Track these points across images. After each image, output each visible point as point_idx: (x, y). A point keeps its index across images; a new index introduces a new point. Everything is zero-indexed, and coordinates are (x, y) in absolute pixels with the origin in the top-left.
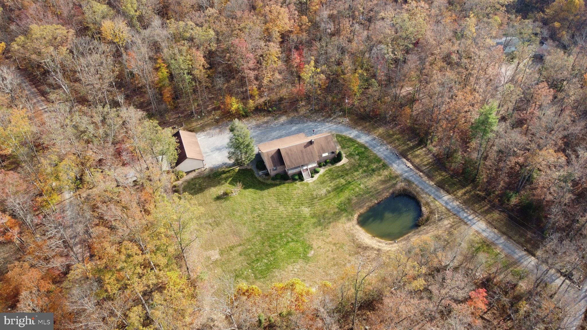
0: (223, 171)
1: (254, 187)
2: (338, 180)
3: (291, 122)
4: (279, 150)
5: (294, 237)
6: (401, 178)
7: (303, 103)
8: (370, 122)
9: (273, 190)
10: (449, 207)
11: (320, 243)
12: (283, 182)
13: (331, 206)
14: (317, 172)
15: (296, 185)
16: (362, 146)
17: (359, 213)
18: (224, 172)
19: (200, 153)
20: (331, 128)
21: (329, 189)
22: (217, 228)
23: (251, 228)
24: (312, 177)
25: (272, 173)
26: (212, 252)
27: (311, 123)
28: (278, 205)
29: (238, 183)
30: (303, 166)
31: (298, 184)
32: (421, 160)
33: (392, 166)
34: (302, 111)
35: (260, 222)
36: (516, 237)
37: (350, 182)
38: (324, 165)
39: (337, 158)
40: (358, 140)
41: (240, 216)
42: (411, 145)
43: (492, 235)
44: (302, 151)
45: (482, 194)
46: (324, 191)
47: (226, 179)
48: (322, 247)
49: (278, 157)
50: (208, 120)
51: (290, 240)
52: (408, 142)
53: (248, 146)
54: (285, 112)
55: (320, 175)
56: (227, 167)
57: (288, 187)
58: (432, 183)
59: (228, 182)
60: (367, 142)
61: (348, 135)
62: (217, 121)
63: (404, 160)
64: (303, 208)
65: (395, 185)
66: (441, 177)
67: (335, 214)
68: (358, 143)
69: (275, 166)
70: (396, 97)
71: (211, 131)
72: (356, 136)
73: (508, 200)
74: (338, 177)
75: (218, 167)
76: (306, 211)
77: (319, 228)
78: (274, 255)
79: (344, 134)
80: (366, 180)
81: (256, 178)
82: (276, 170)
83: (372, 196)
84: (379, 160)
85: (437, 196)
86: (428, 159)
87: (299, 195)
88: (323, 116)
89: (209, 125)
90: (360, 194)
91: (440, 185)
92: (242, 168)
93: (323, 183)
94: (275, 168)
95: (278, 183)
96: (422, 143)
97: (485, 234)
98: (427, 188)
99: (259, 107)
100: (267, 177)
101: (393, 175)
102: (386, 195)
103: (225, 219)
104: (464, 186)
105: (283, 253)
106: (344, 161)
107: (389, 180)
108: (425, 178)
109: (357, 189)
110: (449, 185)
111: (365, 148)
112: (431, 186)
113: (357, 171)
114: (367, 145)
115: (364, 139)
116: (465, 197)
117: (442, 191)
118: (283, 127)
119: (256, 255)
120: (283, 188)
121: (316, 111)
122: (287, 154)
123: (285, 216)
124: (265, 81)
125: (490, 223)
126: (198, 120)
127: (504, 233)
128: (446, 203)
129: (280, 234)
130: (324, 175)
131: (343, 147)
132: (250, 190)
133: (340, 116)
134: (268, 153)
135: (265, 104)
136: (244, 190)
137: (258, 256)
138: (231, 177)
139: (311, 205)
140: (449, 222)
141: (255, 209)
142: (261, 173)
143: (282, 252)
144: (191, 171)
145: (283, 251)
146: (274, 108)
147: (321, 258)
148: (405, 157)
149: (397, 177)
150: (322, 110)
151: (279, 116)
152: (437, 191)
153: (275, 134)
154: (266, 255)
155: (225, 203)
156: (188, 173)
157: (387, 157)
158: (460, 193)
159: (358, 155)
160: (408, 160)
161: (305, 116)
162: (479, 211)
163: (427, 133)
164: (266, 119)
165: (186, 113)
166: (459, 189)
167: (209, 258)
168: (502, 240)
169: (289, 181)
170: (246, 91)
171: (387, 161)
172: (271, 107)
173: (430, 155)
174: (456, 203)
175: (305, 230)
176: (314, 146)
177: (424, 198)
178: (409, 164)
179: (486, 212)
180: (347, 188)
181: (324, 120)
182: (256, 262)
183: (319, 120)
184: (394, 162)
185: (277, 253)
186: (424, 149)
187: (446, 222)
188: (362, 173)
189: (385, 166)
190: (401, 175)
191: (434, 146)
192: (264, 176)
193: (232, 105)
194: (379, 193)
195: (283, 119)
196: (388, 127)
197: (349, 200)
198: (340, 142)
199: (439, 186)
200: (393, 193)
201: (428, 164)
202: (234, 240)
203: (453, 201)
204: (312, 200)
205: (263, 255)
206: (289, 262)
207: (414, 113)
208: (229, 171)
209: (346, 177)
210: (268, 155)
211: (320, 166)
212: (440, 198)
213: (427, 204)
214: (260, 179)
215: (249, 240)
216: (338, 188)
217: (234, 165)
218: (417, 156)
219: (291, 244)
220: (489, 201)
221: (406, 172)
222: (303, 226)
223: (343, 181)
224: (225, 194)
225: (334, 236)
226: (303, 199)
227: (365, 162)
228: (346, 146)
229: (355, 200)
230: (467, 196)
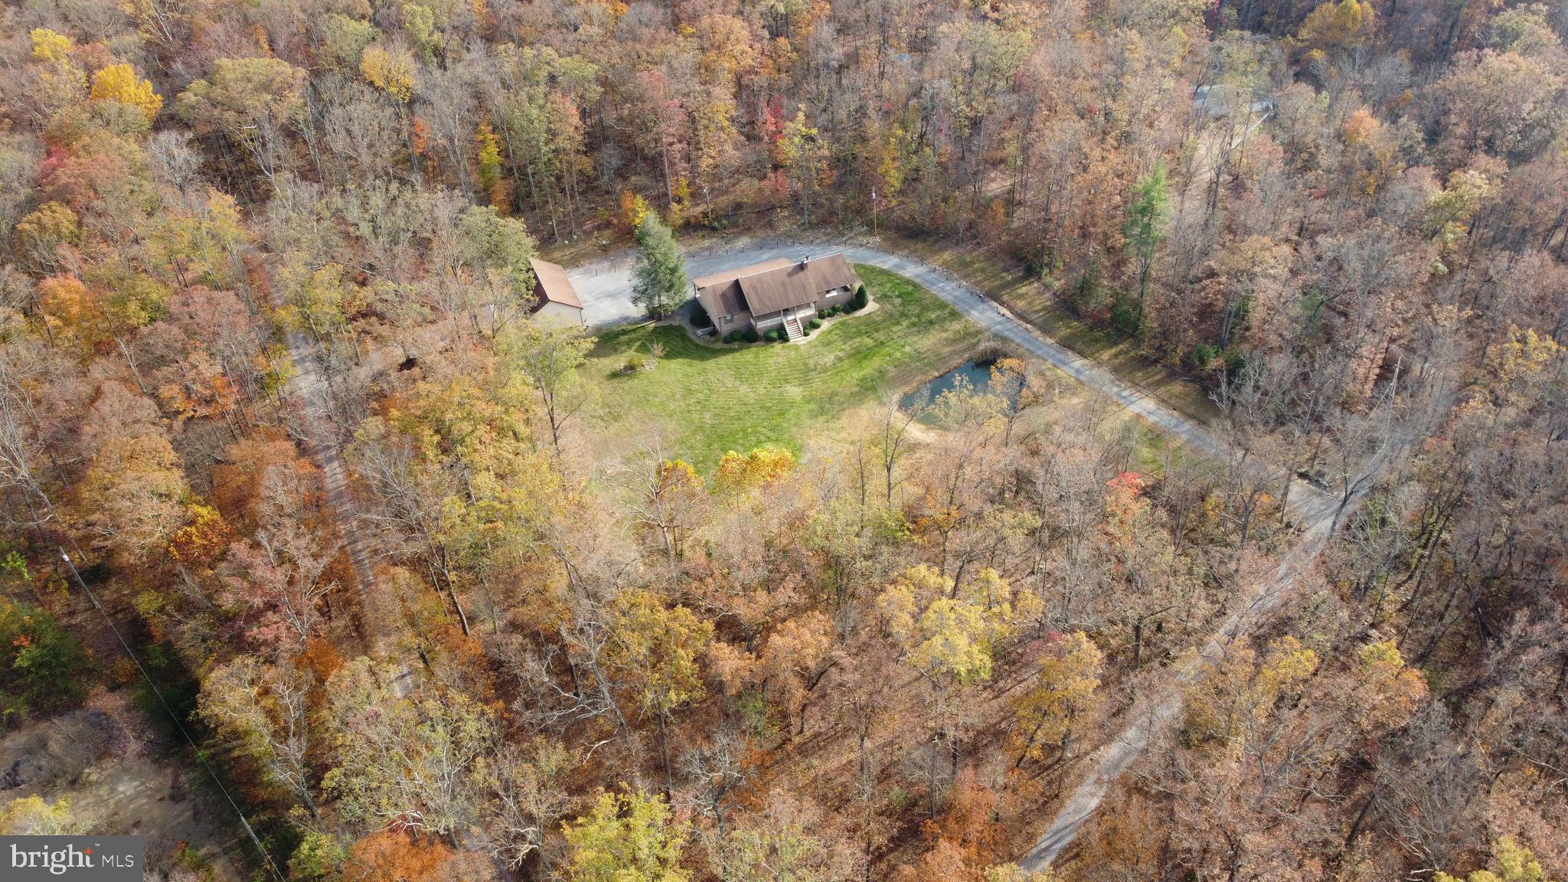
0: (623, 330)
1: (687, 356)
2: (859, 340)
3: (760, 247)
4: (736, 283)
5: (771, 434)
6: (987, 334)
7: (786, 213)
8: (925, 241)
9: (726, 360)
10: (1082, 378)
11: (823, 443)
12: (746, 344)
13: (844, 382)
14: (816, 326)
15: (774, 350)
16: (908, 282)
17: (901, 393)
18: (625, 332)
19: (575, 297)
20: (844, 253)
21: (841, 354)
22: (616, 424)
23: (683, 423)
24: (806, 335)
25: (724, 328)
27: (801, 246)
28: (738, 383)
29: (654, 350)
30: (786, 311)
31: (778, 347)
32: (1030, 303)
33: (969, 315)
34: (784, 227)
35: (701, 412)
37: (882, 343)
38: (830, 315)
39: (858, 301)
40: (900, 272)
41: (662, 404)
42: (1010, 278)
43: (1167, 418)
44: (783, 284)
45: (1149, 354)
46: (829, 358)
47: (629, 344)
48: (828, 447)
49: (736, 296)
50: (587, 246)
52: (1004, 274)
53: (673, 271)
54: (747, 230)
55: (823, 332)
56: (630, 324)
57: (757, 353)
58: (1050, 341)
59: (634, 347)
60: (918, 276)
61: (879, 265)
62: (605, 249)
63: (995, 304)
64: (788, 387)
65: (975, 345)
66: (1068, 331)
67: (853, 395)
68: (901, 278)
69: (729, 312)
71: (594, 267)
72: (896, 266)
73: (1203, 362)
74: (859, 334)
75: (610, 324)
76: (794, 391)
77: (821, 419)
79: (870, 263)
80: (916, 339)
81: (690, 340)
82: (731, 321)
83: (927, 365)
84: (943, 306)
85: (1060, 361)
86: (1046, 300)
87: (780, 366)
88: (827, 234)
89: (588, 256)
90: (903, 362)
91: (1067, 344)
92: (660, 324)
93: (828, 344)
94: (728, 319)
95: (736, 346)
96: (1031, 272)
97: (1152, 419)
98: (1040, 348)
99: (693, 220)
100: (713, 338)
101: (972, 330)
102: (959, 360)
104: (1116, 344)
106: (871, 306)
107: (964, 338)
108: (1037, 333)
109: (898, 354)
110: (1083, 343)
111: (915, 286)
112: (1046, 345)
113: (898, 323)
114: (917, 281)
115: (912, 271)
116: (1116, 362)
117: (1070, 353)
118: (744, 254)
120: (749, 356)
121: (812, 226)
122: (754, 288)
123: (752, 401)
124: (705, 163)
125: (1163, 402)
126: (563, 249)
127: (1191, 417)
128: (1078, 371)
129: (744, 430)
130: (830, 332)
131: (868, 283)
132: (680, 360)
133: (861, 234)
134: (714, 288)
135: (706, 216)
136: (665, 362)
138: (639, 340)
139: (805, 382)
140: (1080, 399)
142: (700, 332)
146: (725, 222)
148: (996, 299)
149: (978, 332)
150: (824, 222)
151: (735, 237)
152: (1061, 353)
155: (630, 383)
157: (962, 300)
158: (1106, 355)
159: (899, 296)
160: (1002, 304)
161: (789, 236)
162: (1143, 383)
163: (1039, 253)
164: (707, 243)
166: (1103, 348)
168: (1188, 425)
169: (758, 343)
170: (666, 186)
171: (958, 308)
172: (716, 219)
173: (1048, 295)
174: (1098, 372)
175: (793, 422)
177: (1032, 363)
178: (1004, 311)
179: (1159, 384)
180: (878, 352)
181: (829, 242)
183: (818, 241)
184: (973, 308)
186: (1035, 285)
187: (1075, 400)
188: (908, 328)
189: (954, 315)
190: (988, 329)
191: (1057, 279)
192: (708, 336)
193: (635, 215)
194: (941, 359)
195: (743, 241)
196: (961, 250)
197: (882, 373)
198: (861, 276)
199: (1064, 346)
200: (970, 359)
201: (1045, 308)
203: (1091, 369)
204: (806, 373)
207: (1017, 224)
208: (634, 330)
209: (876, 335)
210: (713, 296)
211: (822, 316)
212: (1065, 364)
213: (1039, 373)
214: (699, 342)
215: (680, 442)
216: (859, 352)
217: (645, 319)
218: (1021, 297)
220: (1164, 366)
222: (789, 416)
223: (868, 341)
224: (631, 368)
225: (850, 431)
226: (787, 371)
227: (914, 309)
228: (874, 282)
229: (892, 372)
230: (1121, 359)
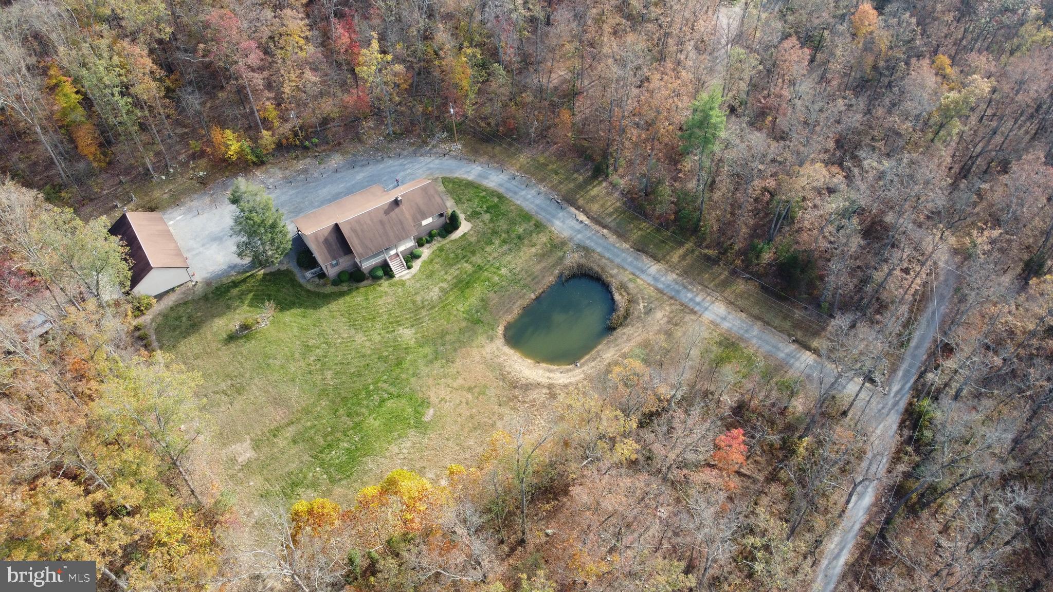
0: (233, 282)
1: (300, 305)
2: (458, 266)
3: (352, 165)
4: (337, 226)
5: (392, 390)
6: (570, 245)
7: (371, 124)
8: (501, 144)
9: (338, 305)
10: (660, 286)
11: (442, 394)
12: (355, 285)
13: (452, 317)
14: (416, 257)
15: (381, 289)
16: (494, 193)
17: (505, 323)
18: (235, 284)
19: (178, 253)
20: (431, 165)
21: (444, 285)
22: (240, 398)
23: (306, 387)
24: (409, 268)
25: (331, 272)
26: (237, 448)
27: (391, 162)
28: (353, 331)
29: (267, 303)
30: (388, 249)
31: (385, 284)
32: (602, 206)
33: (553, 225)
34: (372, 139)
35: (322, 371)
36: (777, 322)
37: (480, 267)
38: (428, 242)
39: (452, 224)
40: (485, 183)
41: (282, 367)
42: (581, 179)
43: (738, 322)
44: (381, 222)
45: (711, 252)
46: (434, 293)
47: (241, 297)
48: (448, 398)
49: (338, 240)
50: (183, 181)
51: (386, 396)
52: (575, 175)
53: (273, 226)
54: (337, 146)
55: (424, 262)
56: (239, 273)
57: (366, 293)
58: (626, 246)
59: (247, 302)
60: (501, 185)
61: (464, 176)
62: (203, 182)
63: (572, 209)
64: (401, 330)
66: (640, 233)
67: (462, 331)
68: (486, 190)
69: (334, 258)
70: (541, 90)
71: (195, 204)
72: (480, 175)
73: (758, 257)
74: (457, 259)
75: (219, 276)
76: (407, 334)
77: (437, 364)
78: (360, 431)
79: (456, 175)
80: (509, 258)
81: (300, 286)
82: (337, 264)
83: (524, 286)
84: (526, 216)
85: (638, 268)
86: (614, 202)
87: (390, 306)
88: (412, 144)
89: (189, 192)
90: (502, 287)
91: (641, 248)
92: (268, 270)
93: (430, 275)
94: (334, 262)
95: (345, 288)
96: (599, 172)
97: (726, 325)
98: (618, 256)
99: (284, 141)
100: (322, 281)
101: (557, 241)
102: (550, 279)
103: (251, 378)
104: (681, 244)
105: (377, 423)
106: (465, 227)
107: (551, 251)
108: (613, 238)
109: (496, 278)
110: (655, 245)
111: (500, 197)
112: (623, 251)
113: (491, 243)
114: (501, 190)
115: (495, 180)
116: (684, 263)
117: (644, 257)
118: (338, 175)
119: (325, 437)
120: (357, 298)
121: (397, 136)
122: (354, 231)
123: (369, 352)
124: (287, 89)
125: (731, 303)
126: (161, 184)
127: (757, 318)
128: (655, 279)
129: (366, 388)
130: (431, 261)
131: (458, 201)
132: (293, 311)
133: (443, 141)
134: (315, 235)
135: (296, 134)
136: (280, 315)
137: (329, 438)
138: (251, 291)
139: (416, 322)
140: (663, 313)
141: (308, 348)
142: (308, 274)
143: (373, 423)
144: (167, 292)
145: (375, 419)
146: (315, 140)
147: (448, 419)
148: (572, 202)
149: (563, 243)
150: (407, 131)
151: (327, 156)
152: (637, 259)
153: (325, 191)
154: (345, 433)
155: (248, 345)
156: (160, 297)
157: (542, 209)
158: (676, 257)
159: (487, 212)
160: (578, 208)
161: (377, 149)
162: (711, 286)
163: (605, 155)
164: (301, 165)
165: (134, 173)
166: (673, 249)
167: (233, 460)
168: (756, 330)
169: (365, 282)
170: (252, 112)
171: (542, 217)
172: (307, 138)
173: (616, 194)
174: (672, 277)
175: (411, 372)
176: (403, 207)
177: (616, 276)
178: (582, 217)
179: (724, 284)
180: (478, 278)
181: (415, 153)
182: (327, 451)
183: (405, 153)
184: (554, 216)
185: (365, 425)
186: (604, 184)
187: (659, 315)
188: (500, 246)
189: (539, 227)
190: (571, 239)
191: (622, 177)
192: (316, 280)
193: (227, 146)
194: (536, 279)
195: (336, 160)
196: (535, 151)
197: (485, 302)
198: (451, 192)
199: (639, 250)
200: (561, 275)
201: (616, 210)
202: (278, 416)
203: (665, 275)
204: (415, 312)
205: (339, 434)
206: (390, 439)
207: (578, 118)
208: (244, 281)
209: (474, 259)
210: (316, 239)
211: (420, 243)
212: (643, 271)
213: (623, 287)
214: (309, 287)
215: (306, 411)
216: (461, 282)
217: (253, 265)
218: (594, 199)
219: (389, 404)
220: (726, 264)
221: (579, 232)
222: (406, 365)
223: (468, 267)
224: (245, 327)
225: (465, 375)
226: (397, 312)
227: (503, 224)
228: (464, 198)
229: (494, 299)
230: (689, 260)
